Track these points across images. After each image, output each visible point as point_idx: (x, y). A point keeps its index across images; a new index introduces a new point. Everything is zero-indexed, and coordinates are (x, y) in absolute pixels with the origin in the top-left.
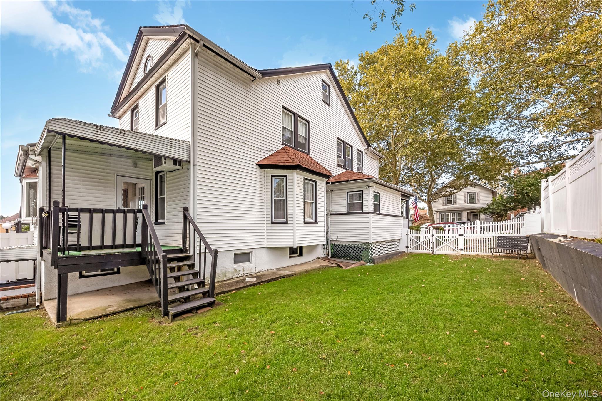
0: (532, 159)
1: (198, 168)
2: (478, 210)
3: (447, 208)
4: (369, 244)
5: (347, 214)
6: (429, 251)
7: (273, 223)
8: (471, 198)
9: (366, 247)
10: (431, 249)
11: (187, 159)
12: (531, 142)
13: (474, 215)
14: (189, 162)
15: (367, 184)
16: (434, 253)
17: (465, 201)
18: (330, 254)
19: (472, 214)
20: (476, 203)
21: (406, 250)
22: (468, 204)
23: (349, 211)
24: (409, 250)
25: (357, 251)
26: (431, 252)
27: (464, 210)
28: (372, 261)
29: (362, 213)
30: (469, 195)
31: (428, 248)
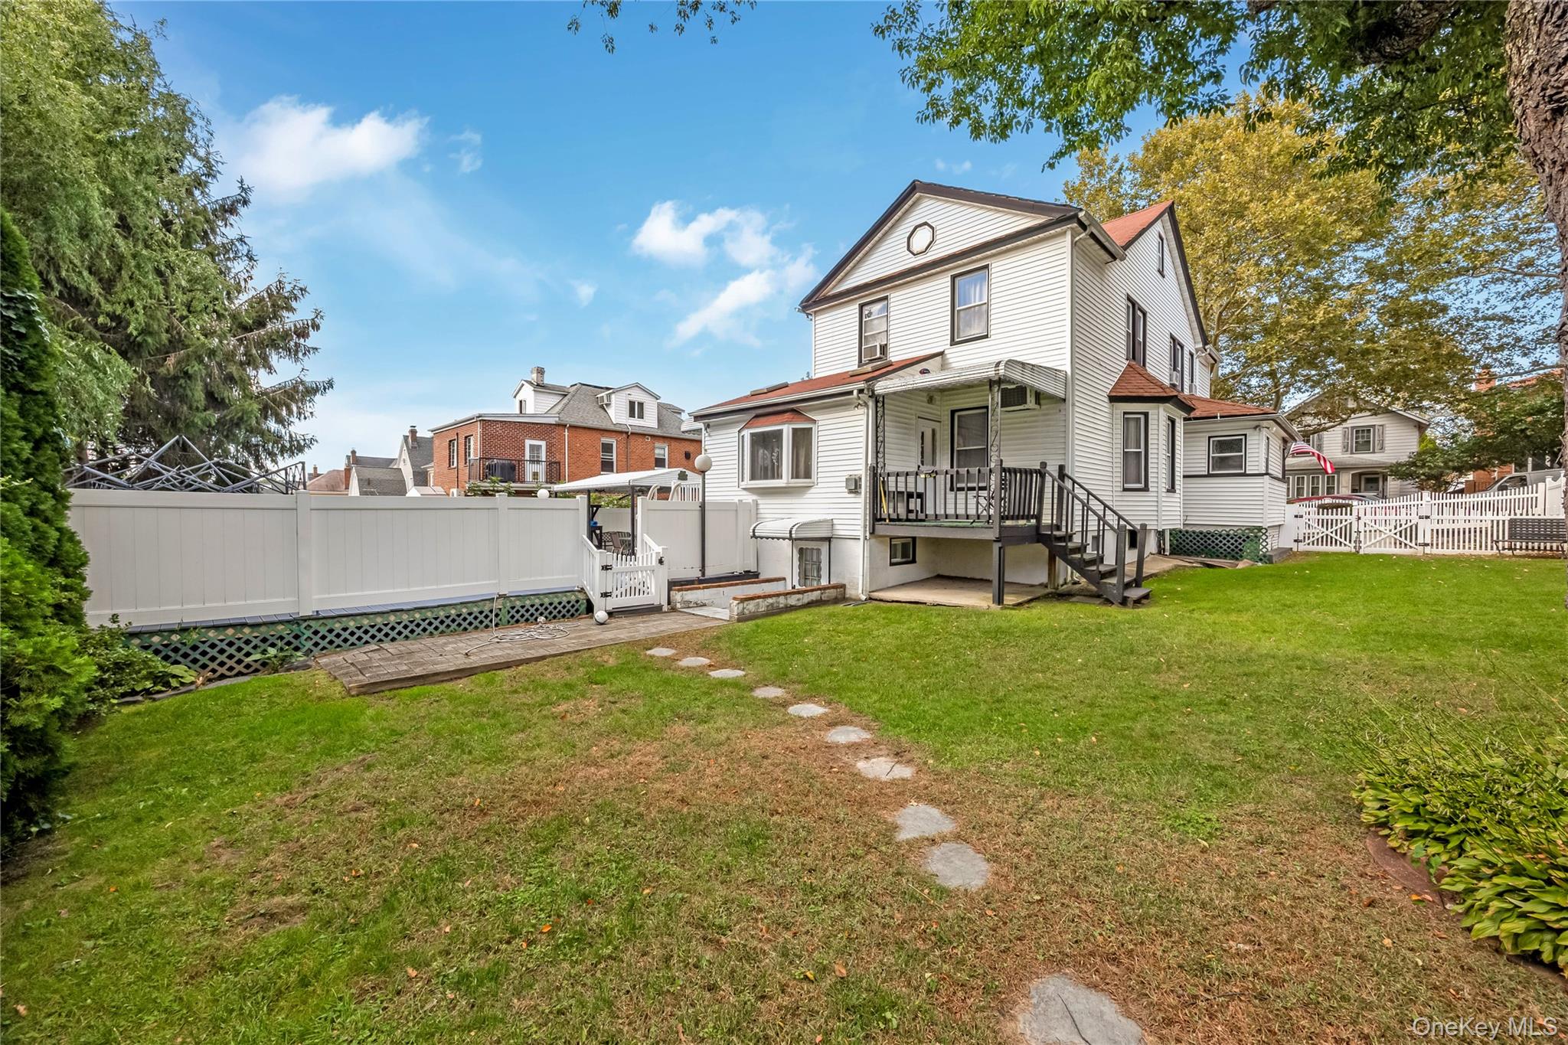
0: (1544, 356)
1: (1077, 409)
2: (1386, 468)
3: (1298, 464)
4: (1260, 529)
5: (1209, 476)
6: (1350, 548)
7: (1125, 490)
8: (1363, 440)
9: (1255, 534)
10: (1353, 544)
11: (1063, 396)
12: (1544, 317)
13: (1368, 481)
14: (1064, 400)
15: (1257, 423)
16: (1361, 552)
17: (1346, 448)
18: (1168, 547)
19: (1363, 477)
20: (1374, 452)
21: (1294, 547)
22: (1352, 453)
23: (1213, 469)
24: (1302, 547)
25: (1232, 541)
26: (1353, 550)
27: (1346, 469)
28: (1268, 559)
29: (1245, 475)
30: (1357, 432)
31: (1347, 543)
